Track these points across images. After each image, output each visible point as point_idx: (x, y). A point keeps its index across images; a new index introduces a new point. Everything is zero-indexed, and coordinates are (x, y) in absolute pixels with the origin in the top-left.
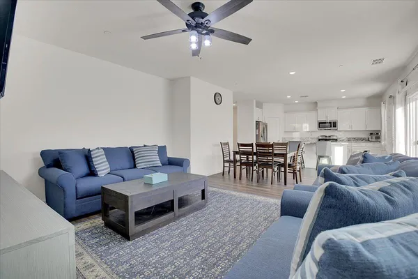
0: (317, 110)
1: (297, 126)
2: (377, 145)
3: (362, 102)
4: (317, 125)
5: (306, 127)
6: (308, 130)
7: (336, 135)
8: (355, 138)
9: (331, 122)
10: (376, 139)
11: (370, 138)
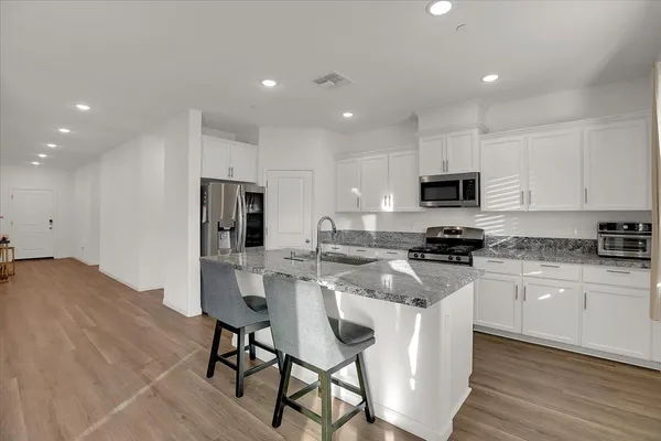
0: (416, 142)
4: (417, 193)
5: (386, 199)
6: (393, 209)
7: (478, 226)
8: (543, 240)
9: (458, 181)
10: (625, 248)
11: (600, 245)
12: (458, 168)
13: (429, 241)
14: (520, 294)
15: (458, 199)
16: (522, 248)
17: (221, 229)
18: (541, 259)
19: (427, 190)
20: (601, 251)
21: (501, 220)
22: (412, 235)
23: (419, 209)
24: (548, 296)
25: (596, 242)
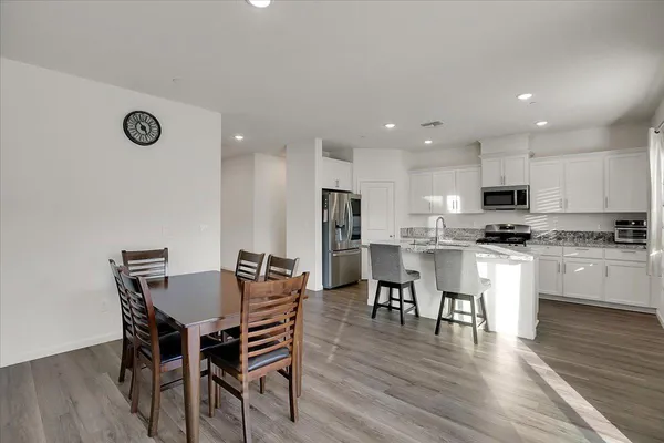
0: (479, 161)
1: (436, 199)
2: (639, 254)
3: (594, 137)
4: (479, 199)
5: (454, 204)
6: (459, 211)
7: (526, 223)
8: (575, 233)
9: (513, 192)
10: (634, 237)
11: (616, 235)
12: (513, 182)
13: (488, 234)
14: (562, 269)
15: (513, 204)
16: (559, 239)
17: (337, 227)
18: (577, 245)
19: (488, 198)
20: (617, 239)
21: (544, 219)
22: (473, 231)
23: (481, 211)
24: (582, 269)
25: (613, 233)
